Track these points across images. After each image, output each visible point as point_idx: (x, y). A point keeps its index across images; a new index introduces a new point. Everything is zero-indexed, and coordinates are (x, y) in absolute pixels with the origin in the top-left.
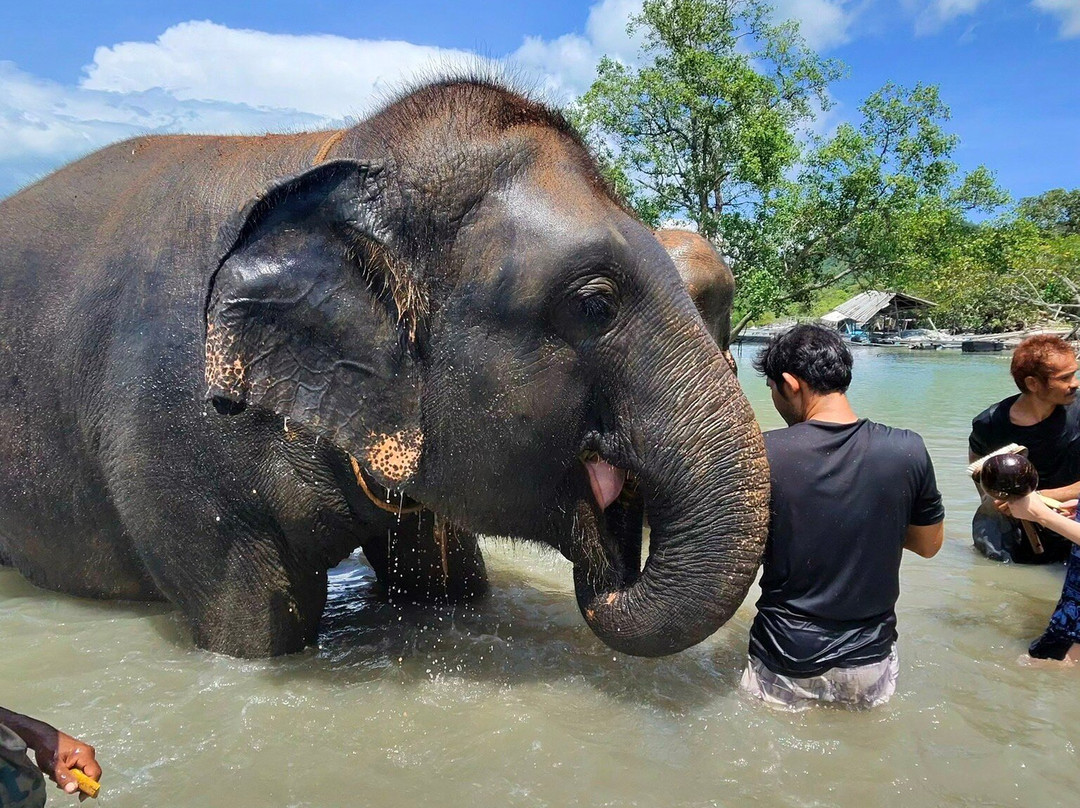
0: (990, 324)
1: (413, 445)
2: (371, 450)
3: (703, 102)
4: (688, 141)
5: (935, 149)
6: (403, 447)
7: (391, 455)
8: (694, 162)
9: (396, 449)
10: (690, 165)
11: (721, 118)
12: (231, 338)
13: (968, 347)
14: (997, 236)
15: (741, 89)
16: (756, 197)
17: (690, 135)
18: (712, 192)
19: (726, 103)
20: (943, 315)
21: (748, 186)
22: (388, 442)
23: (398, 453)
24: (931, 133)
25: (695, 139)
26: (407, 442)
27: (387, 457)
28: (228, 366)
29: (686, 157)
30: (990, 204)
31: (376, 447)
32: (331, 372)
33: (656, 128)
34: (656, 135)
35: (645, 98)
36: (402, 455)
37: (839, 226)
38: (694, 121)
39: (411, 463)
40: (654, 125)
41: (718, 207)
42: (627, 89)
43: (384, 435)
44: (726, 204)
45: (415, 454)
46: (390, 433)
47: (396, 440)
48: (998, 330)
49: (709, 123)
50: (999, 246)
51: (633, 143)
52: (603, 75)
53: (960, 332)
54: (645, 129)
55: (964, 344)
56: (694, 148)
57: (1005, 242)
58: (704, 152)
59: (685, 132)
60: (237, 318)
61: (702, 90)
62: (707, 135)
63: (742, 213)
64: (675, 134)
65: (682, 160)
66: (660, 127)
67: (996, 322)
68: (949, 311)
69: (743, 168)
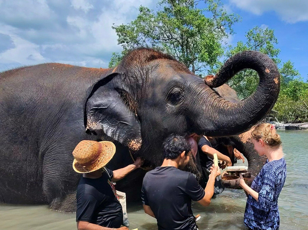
0: (297, 120)
1: (139, 143)
2: (128, 144)
3: (185, 27)
4: (180, 44)
5: (272, 53)
6: (137, 143)
7: (134, 145)
8: (182, 52)
9: (135, 144)
10: (181, 54)
11: (192, 35)
12: (92, 117)
13: (287, 128)
14: (295, 87)
15: (200, 24)
16: (208, 67)
17: (181, 41)
18: (191, 65)
19: (194, 29)
20: (282, 116)
21: (205, 63)
22: (133, 142)
23: (135, 145)
24: (270, 47)
25: (183, 42)
26: (138, 142)
27: (132, 146)
28: (91, 124)
29: (179, 50)
30: (292, 75)
31: (130, 143)
32: (117, 125)
33: (166, 37)
34: (166, 40)
35: (161, 25)
36: (136, 145)
37: (239, 81)
38: (182, 35)
39: (139, 147)
40: (165, 36)
41: (193, 71)
42: (153, 20)
43: (132, 140)
44: (197, 70)
45: (140, 145)
46: (133, 140)
47: (135, 141)
48: (300, 122)
49: (188, 37)
50: (295, 91)
51: (157, 43)
52: (142, 13)
53: (287, 122)
54: (161, 37)
55: (286, 127)
56: (182, 46)
57: (297, 89)
58: (187, 48)
59: (178, 39)
60: (93, 112)
61: (184, 22)
62: (188, 41)
63: (203, 74)
64: (174, 40)
65: (177, 51)
66: (168, 37)
67: (299, 119)
68: (283, 115)
69: (202, 56)
